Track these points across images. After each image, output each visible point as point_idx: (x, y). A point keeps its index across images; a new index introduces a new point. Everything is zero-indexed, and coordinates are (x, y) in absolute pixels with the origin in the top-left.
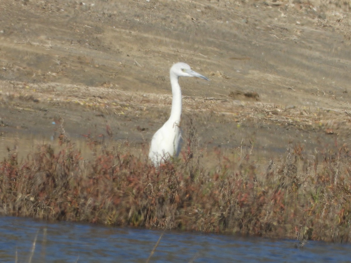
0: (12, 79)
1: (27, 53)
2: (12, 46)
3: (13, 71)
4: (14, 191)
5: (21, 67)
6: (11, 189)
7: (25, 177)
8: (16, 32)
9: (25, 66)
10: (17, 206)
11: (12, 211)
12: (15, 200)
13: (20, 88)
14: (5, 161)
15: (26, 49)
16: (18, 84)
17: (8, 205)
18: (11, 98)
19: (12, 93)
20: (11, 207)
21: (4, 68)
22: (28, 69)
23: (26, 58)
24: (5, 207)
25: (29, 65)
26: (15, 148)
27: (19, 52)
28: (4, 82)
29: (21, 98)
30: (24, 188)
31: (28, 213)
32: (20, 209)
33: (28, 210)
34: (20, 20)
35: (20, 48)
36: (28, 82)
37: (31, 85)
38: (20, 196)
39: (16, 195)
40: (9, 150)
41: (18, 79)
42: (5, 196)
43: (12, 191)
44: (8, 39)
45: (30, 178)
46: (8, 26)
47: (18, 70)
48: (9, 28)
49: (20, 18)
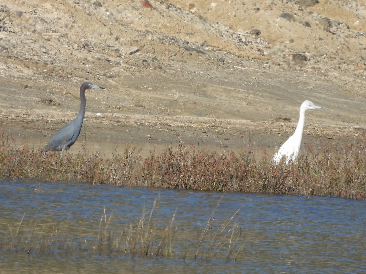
0: (157, 114)
1: (165, 100)
2: (157, 96)
3: (157, 109)
4: (151, 174)
5: (162, 107)
6: (149, 173)
7: (156, 167)
8: (159, 89)
9: (163, 107)
10: (153, 182)
11: (150, 185)
12: (151, 179)
13: (160, 119)
14: (148, 158)
15: (164, 98)
16: (159, 117)
17: (148, 182)
18: (156, 124)
19: (156, 122)
20: (149, 182)
21: (152, 108)
22: (165, 109)
23: (164, 102)
24: (146, 183)
25: (166, 106)
26: (154, 151)
27: (161, 99)
28: (152, 116)
29: (161, 124)
30: (156, 172)
31: (158, 186)
32: (154, 183)
33: (158, 184)
34: (161, 82)
35: (161, 97)
36: (165, 115)
37: (167, 117)
38: (154, 176)
39: (152, 176)
40: (151, 152)
41: (160, 114)
42: (146, 177)
43: (150, 174)
44: (155, 93)
45: (159, 167)
46: (154, 85)
47: (160, 109)
48: (155, 87)
49: (162, 81)
